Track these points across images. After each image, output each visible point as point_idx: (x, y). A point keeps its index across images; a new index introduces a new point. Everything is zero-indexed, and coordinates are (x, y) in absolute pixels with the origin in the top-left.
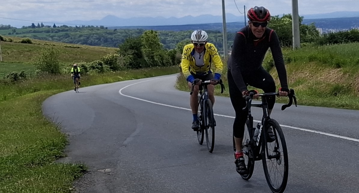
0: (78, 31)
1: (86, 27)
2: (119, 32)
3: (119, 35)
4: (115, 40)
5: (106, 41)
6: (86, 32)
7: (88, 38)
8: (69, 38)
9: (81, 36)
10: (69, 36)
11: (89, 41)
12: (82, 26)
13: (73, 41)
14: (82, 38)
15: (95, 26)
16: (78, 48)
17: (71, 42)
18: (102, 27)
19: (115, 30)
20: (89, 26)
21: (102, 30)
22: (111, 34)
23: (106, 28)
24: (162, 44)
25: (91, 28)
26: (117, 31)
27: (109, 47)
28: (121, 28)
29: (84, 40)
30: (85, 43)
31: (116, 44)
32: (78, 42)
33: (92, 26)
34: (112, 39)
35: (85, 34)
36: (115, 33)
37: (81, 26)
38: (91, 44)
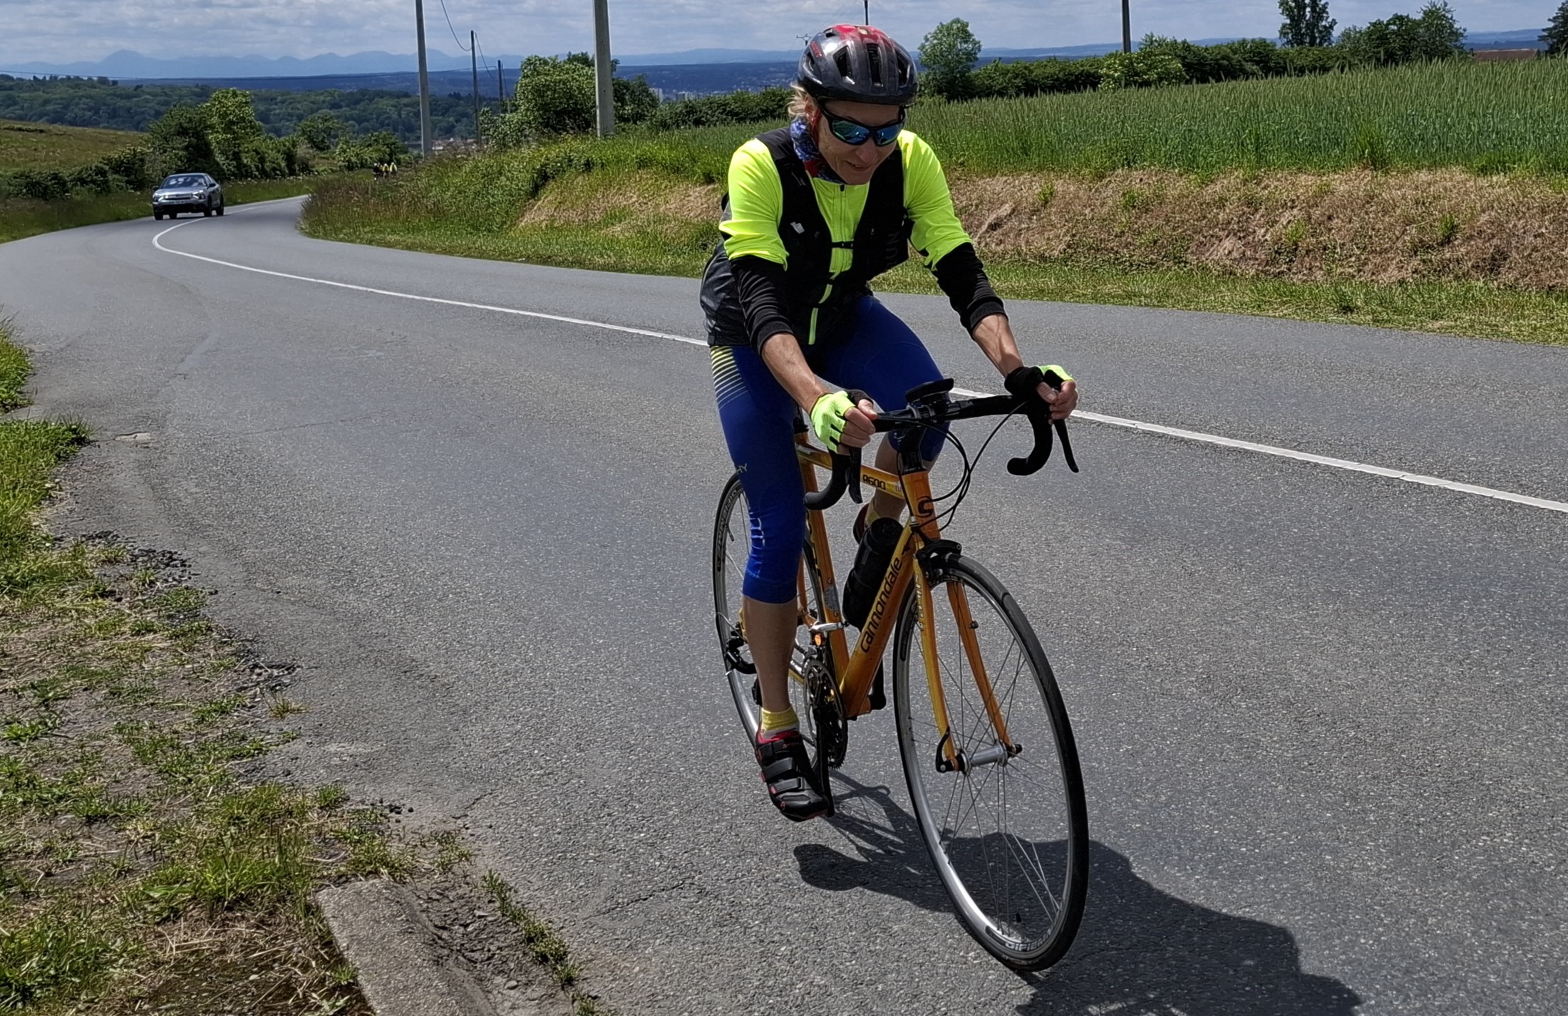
0: (39, 90)
1: (62, 79)
2: (149, 94)
3: (147, 101)
4: (136, 113)
5: (114, 114)
6: (61, 93)
7: (66, 107)
8: (16, 107)
9: (46, 102)
10: (15, 103)
11: (69, 116)
12: (51, 77)
13: (26, 115)
14: (49, 108)
15: (86, 78)
16: (41, 131)
17: (21, 118)
18: (103, 81)
19: (138, 87)
20: (69, 78)
21: (103, 87)
22: (128, 97)
23: (115, 83)
24: (261, 124)
25: (74, 82)
26: (143, 91)
27: (122, 130)
28: (153, 83)
29: (55, 112)
30: (58, 118)
31: (139, 123)
32: (41, 116)
33: (77, 78)
34: (129, 110)
35: (57, 96)
36: (136, 96)
37: (48, 78)
38: (73, 123)
